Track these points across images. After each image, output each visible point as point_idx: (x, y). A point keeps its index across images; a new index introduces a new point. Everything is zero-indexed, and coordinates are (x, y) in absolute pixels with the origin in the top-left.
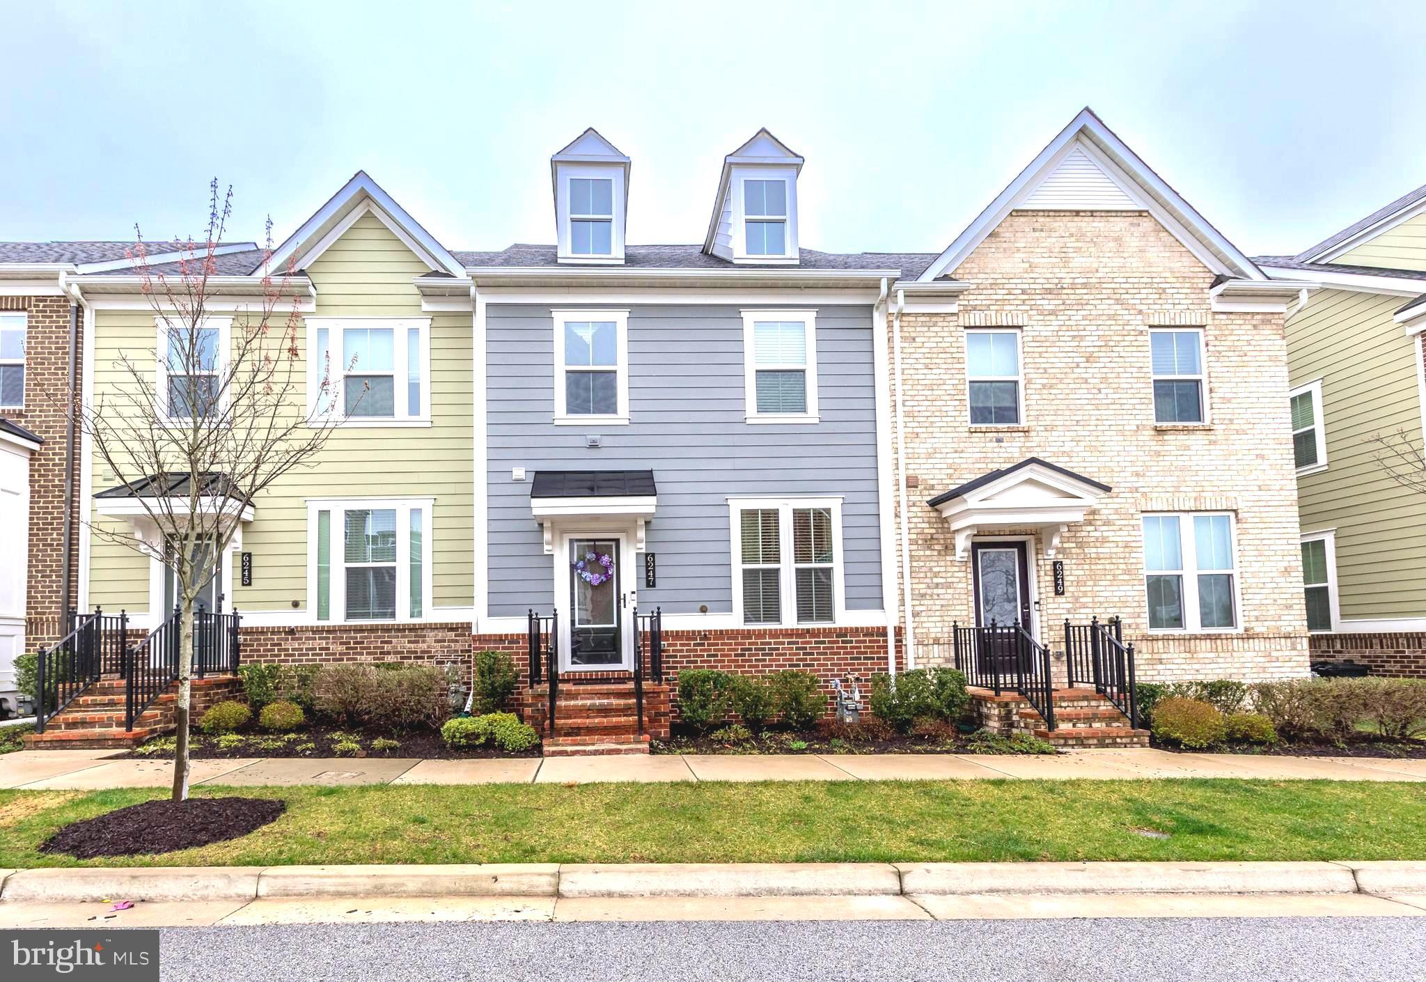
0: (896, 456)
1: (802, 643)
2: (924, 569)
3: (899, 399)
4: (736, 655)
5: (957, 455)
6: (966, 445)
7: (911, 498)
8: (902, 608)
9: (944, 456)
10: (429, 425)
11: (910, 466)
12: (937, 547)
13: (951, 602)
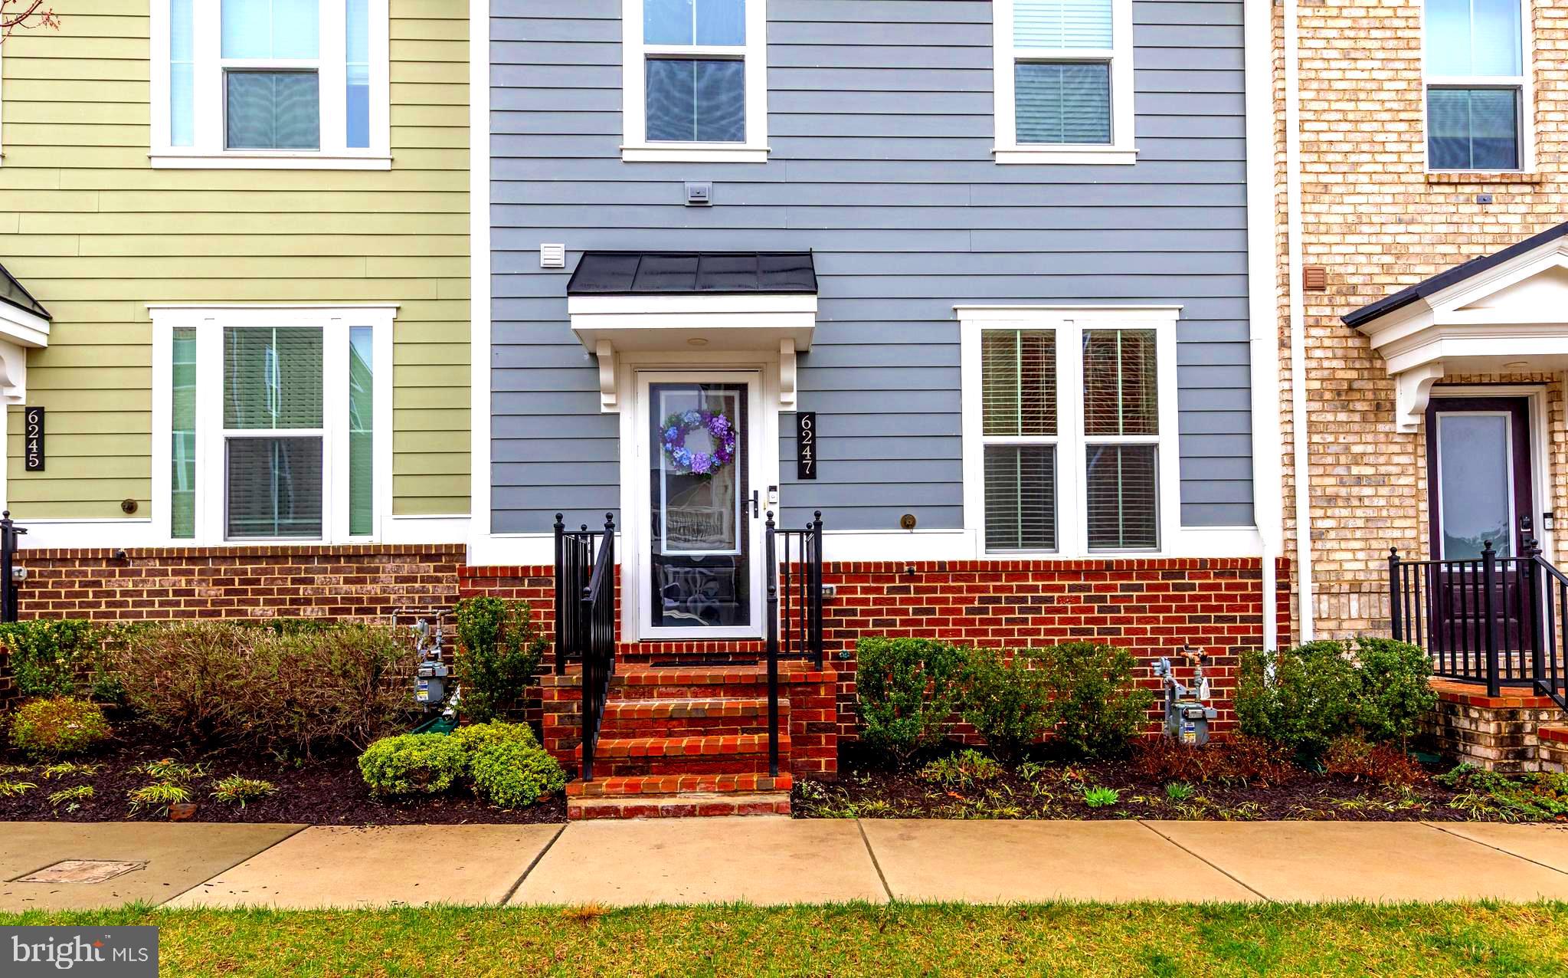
0: (1283, 228)
1: (1098, 588)
2: (1334, 449)
3: (1293, 117)
4: (969, 611)
5: (1401, 228)
6: (1420, 208)
7: (1312, 311)
8: (1290, 523)
9: (1377, 229)
10: (387, 165)
11: (1311, 249)
12: (1359, 406)
13: (1384, 513)
